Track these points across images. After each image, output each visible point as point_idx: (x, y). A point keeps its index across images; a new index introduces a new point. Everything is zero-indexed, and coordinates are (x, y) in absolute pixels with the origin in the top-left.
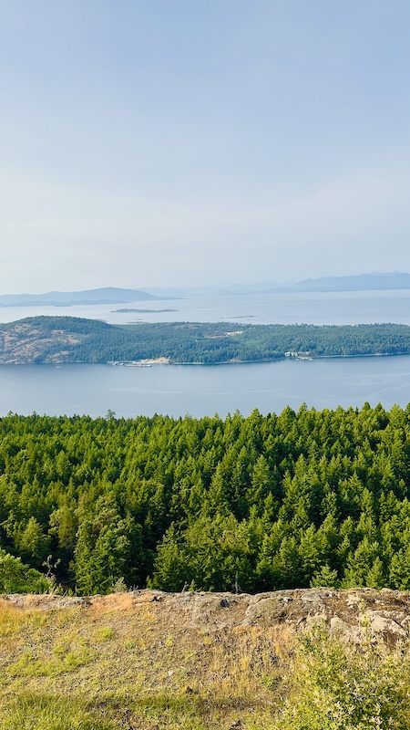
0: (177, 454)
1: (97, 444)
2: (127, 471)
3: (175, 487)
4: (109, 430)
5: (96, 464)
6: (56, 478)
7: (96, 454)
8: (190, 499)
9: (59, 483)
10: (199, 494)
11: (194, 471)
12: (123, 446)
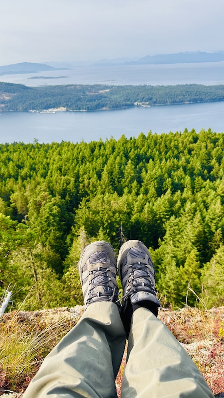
0: (80, 162)
1: (31, 157)
2: (51, 172)
3: (81, 179)
4: (37, 150)
5: (32, 169)
6: (10, 176)
7: (31, 163)
8: (90, 186)
9: (12, 179)
10: (95, 183)
11: (91, 171)
12: (47, 158)
